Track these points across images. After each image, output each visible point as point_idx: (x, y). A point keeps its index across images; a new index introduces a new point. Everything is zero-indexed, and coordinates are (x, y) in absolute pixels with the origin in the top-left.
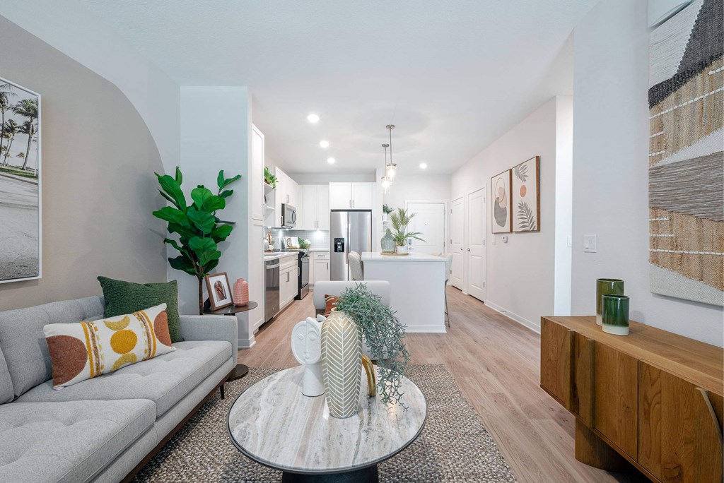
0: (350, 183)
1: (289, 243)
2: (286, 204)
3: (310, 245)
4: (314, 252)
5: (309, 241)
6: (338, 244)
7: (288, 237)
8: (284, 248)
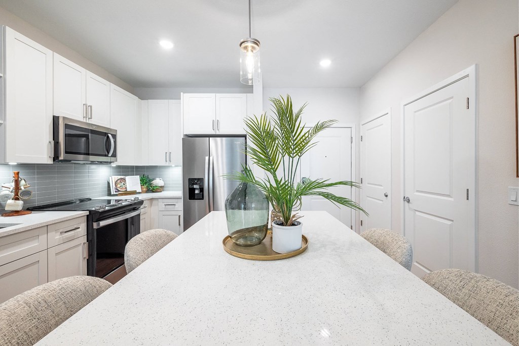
0: (213, 95)
1: (119, 186)
2: (64, 117)
3: (161, 187)
4: (159, 200)
5: (162, 181)
6: (195, 186)
7: (119, 177)
8: (109, 194)
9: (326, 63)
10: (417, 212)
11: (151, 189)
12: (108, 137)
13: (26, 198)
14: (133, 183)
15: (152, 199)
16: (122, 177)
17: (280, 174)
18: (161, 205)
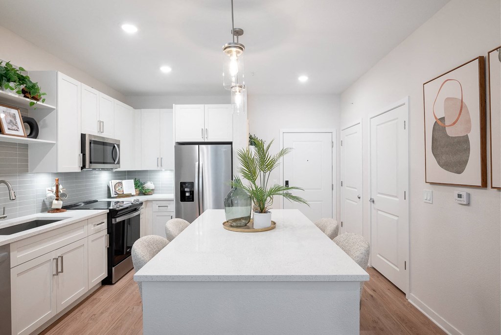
0: (202, 106)
1: (117, 189)
2: (89, 135)
3: (152, 190)
4: (153, 202)
5: (152, 184)
6: (186, 190)
7: (118, 181)
8: (109, 196)
9: (303, 79)
10: (379, 212)
11: (143, 192)
12: (114, 147)
13: (64, 198)
14: (128, 186)
15: (147, 201)
16: (120, 181)
17: (258, 182)
18: (155, 206)
